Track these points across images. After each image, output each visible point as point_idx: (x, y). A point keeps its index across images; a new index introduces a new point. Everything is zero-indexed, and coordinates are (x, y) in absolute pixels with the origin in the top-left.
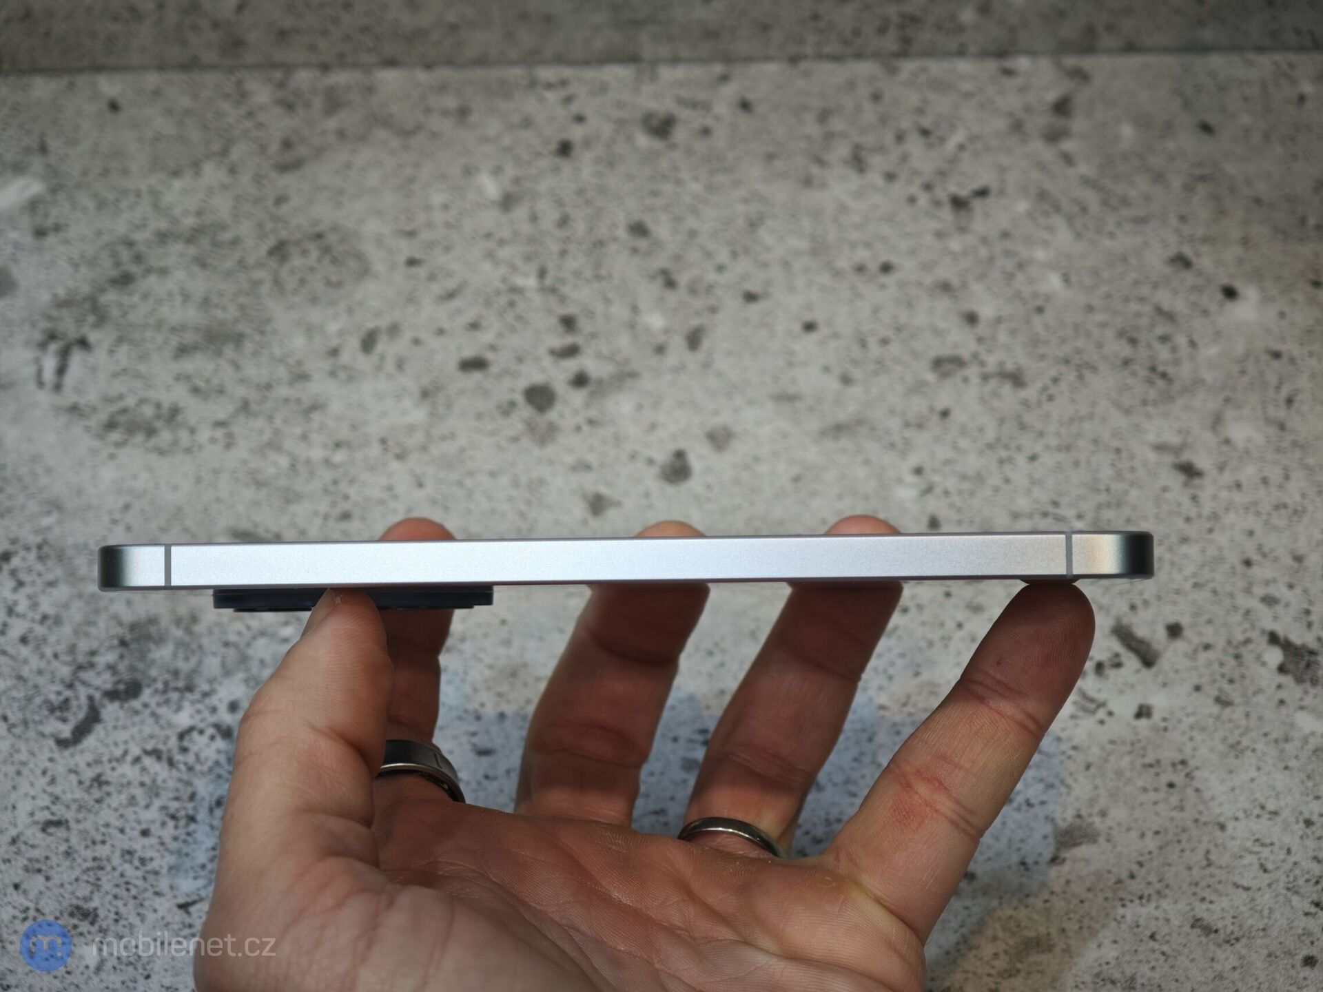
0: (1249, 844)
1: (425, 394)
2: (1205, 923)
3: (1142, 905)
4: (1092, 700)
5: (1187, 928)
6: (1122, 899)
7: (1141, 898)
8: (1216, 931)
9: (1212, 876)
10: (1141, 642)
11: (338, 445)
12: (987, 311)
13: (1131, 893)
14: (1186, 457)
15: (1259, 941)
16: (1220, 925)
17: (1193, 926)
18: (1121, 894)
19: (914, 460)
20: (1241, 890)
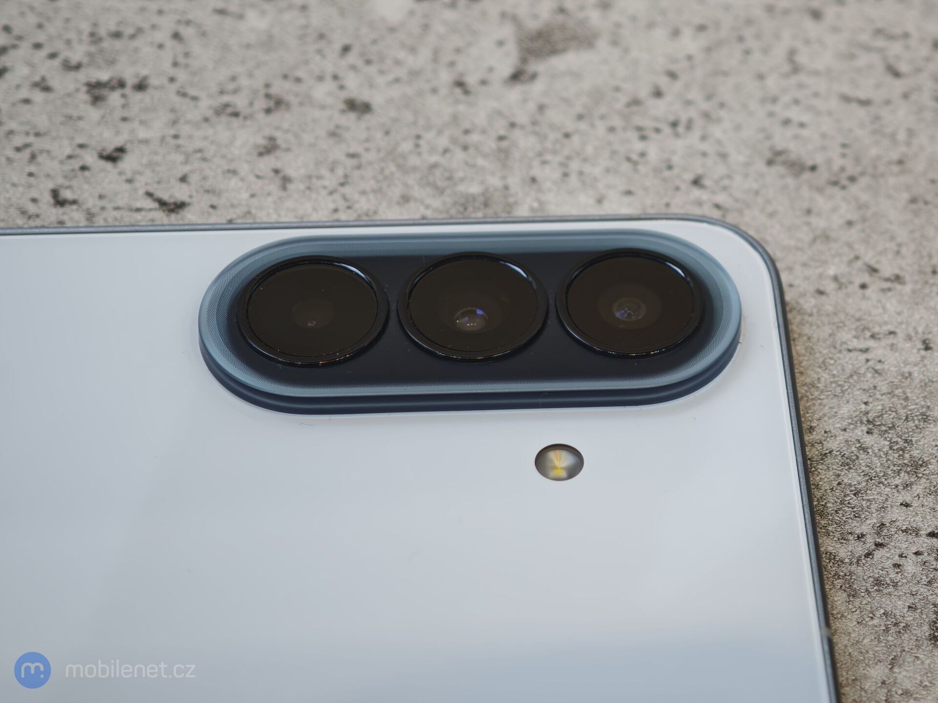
0: (865, 38)
2: (793, 156)
3: (677, 135)
5: (760, 165)
6: (639, 129)
7: (674, 125)
8: (813, 168)
9: (801, 86)
13: (657, 119)
15: (892, 181)
16: (819, 159)
17: (770, 163)
18: (638, 121)
20: (854, 106)
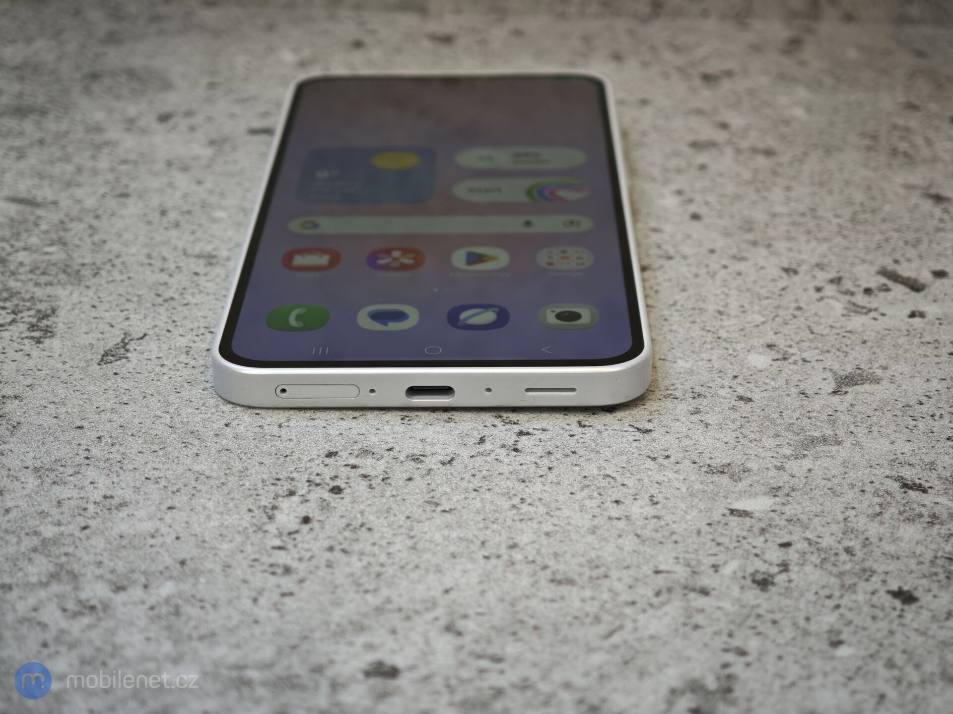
1: (212, 143)
4: (864, 308)
10: (909, 279)
11: (124, 162)
12: (736, 121)
14: (933, 191)
19: (674, 187)
